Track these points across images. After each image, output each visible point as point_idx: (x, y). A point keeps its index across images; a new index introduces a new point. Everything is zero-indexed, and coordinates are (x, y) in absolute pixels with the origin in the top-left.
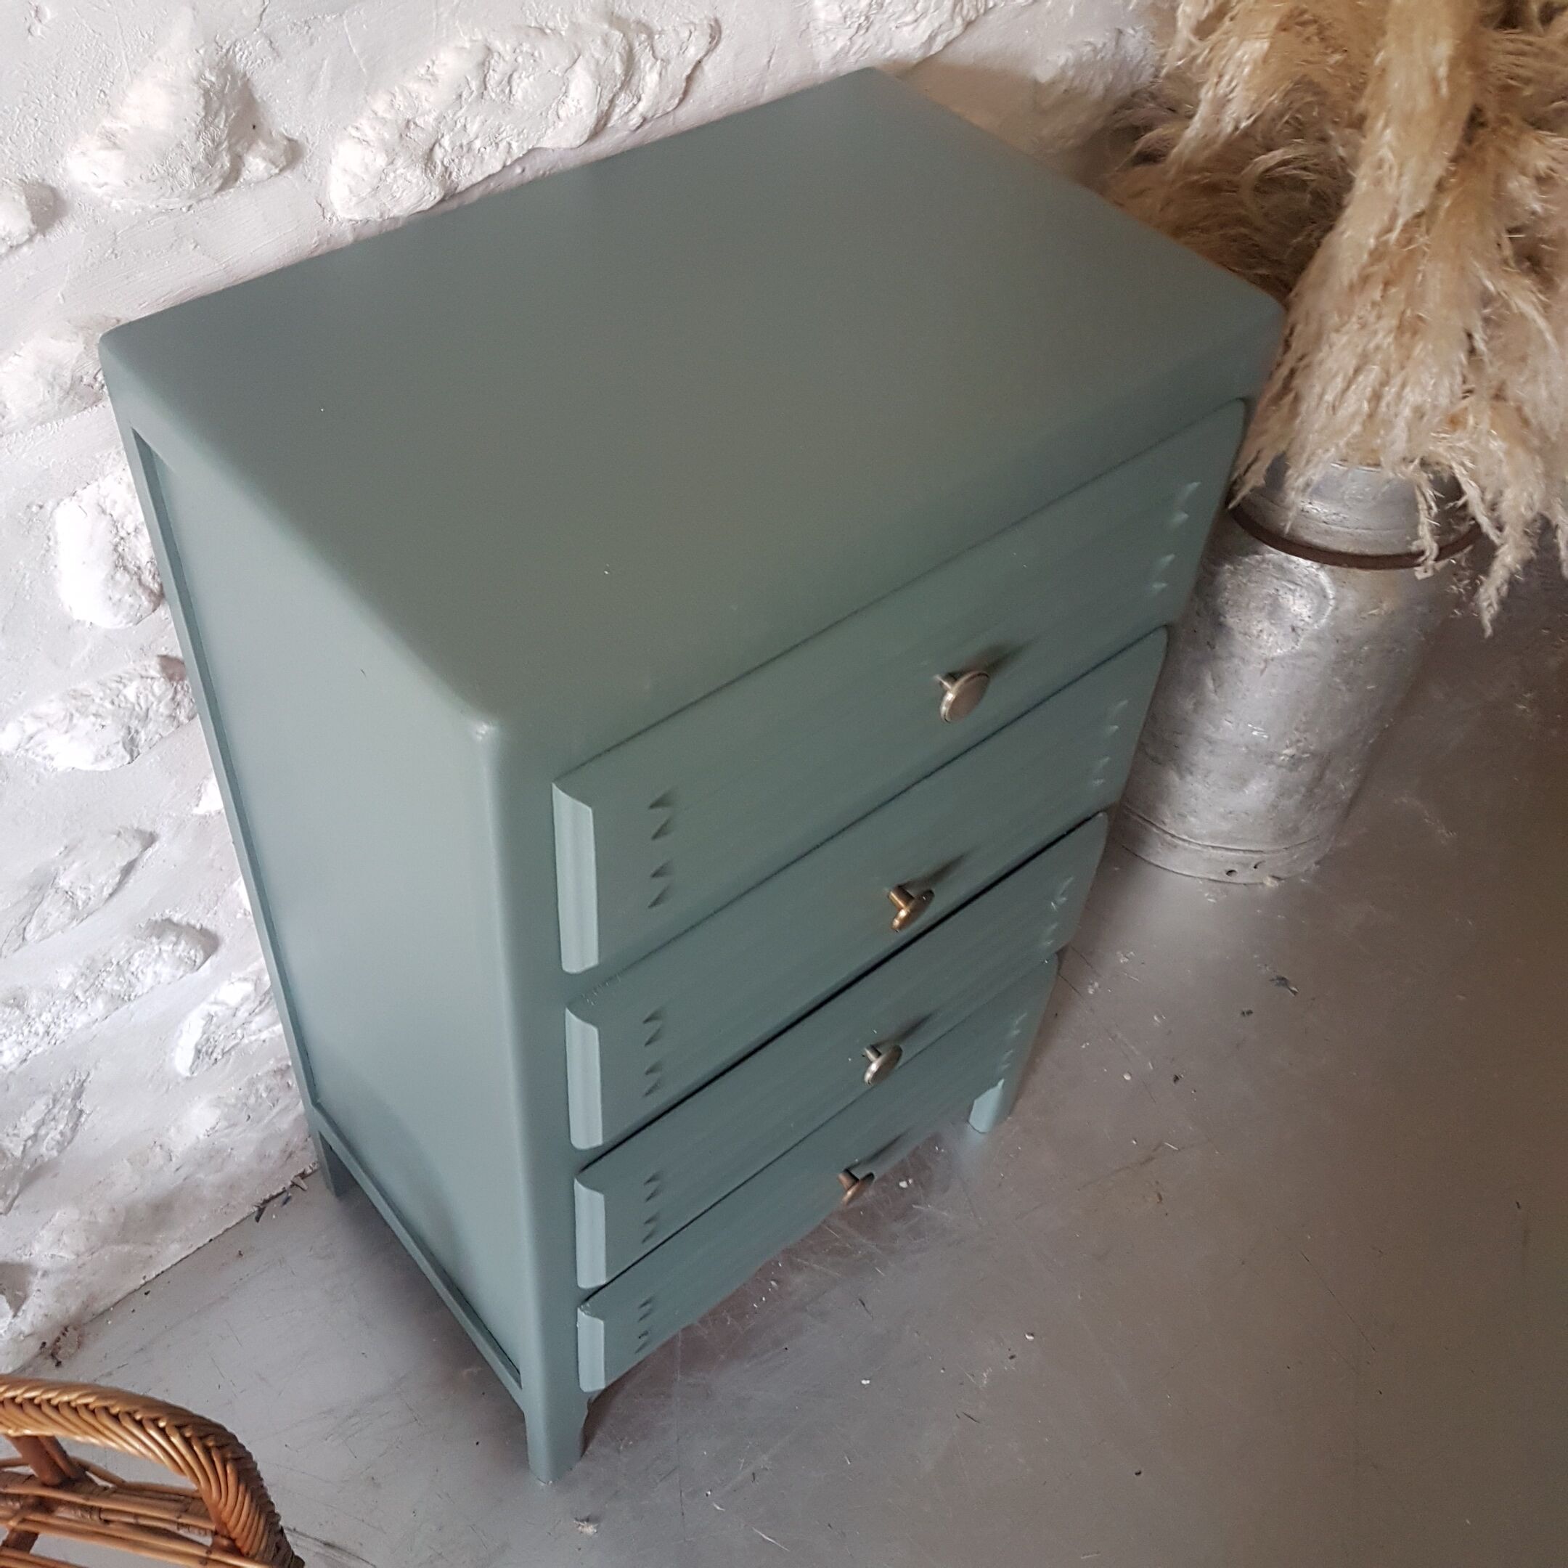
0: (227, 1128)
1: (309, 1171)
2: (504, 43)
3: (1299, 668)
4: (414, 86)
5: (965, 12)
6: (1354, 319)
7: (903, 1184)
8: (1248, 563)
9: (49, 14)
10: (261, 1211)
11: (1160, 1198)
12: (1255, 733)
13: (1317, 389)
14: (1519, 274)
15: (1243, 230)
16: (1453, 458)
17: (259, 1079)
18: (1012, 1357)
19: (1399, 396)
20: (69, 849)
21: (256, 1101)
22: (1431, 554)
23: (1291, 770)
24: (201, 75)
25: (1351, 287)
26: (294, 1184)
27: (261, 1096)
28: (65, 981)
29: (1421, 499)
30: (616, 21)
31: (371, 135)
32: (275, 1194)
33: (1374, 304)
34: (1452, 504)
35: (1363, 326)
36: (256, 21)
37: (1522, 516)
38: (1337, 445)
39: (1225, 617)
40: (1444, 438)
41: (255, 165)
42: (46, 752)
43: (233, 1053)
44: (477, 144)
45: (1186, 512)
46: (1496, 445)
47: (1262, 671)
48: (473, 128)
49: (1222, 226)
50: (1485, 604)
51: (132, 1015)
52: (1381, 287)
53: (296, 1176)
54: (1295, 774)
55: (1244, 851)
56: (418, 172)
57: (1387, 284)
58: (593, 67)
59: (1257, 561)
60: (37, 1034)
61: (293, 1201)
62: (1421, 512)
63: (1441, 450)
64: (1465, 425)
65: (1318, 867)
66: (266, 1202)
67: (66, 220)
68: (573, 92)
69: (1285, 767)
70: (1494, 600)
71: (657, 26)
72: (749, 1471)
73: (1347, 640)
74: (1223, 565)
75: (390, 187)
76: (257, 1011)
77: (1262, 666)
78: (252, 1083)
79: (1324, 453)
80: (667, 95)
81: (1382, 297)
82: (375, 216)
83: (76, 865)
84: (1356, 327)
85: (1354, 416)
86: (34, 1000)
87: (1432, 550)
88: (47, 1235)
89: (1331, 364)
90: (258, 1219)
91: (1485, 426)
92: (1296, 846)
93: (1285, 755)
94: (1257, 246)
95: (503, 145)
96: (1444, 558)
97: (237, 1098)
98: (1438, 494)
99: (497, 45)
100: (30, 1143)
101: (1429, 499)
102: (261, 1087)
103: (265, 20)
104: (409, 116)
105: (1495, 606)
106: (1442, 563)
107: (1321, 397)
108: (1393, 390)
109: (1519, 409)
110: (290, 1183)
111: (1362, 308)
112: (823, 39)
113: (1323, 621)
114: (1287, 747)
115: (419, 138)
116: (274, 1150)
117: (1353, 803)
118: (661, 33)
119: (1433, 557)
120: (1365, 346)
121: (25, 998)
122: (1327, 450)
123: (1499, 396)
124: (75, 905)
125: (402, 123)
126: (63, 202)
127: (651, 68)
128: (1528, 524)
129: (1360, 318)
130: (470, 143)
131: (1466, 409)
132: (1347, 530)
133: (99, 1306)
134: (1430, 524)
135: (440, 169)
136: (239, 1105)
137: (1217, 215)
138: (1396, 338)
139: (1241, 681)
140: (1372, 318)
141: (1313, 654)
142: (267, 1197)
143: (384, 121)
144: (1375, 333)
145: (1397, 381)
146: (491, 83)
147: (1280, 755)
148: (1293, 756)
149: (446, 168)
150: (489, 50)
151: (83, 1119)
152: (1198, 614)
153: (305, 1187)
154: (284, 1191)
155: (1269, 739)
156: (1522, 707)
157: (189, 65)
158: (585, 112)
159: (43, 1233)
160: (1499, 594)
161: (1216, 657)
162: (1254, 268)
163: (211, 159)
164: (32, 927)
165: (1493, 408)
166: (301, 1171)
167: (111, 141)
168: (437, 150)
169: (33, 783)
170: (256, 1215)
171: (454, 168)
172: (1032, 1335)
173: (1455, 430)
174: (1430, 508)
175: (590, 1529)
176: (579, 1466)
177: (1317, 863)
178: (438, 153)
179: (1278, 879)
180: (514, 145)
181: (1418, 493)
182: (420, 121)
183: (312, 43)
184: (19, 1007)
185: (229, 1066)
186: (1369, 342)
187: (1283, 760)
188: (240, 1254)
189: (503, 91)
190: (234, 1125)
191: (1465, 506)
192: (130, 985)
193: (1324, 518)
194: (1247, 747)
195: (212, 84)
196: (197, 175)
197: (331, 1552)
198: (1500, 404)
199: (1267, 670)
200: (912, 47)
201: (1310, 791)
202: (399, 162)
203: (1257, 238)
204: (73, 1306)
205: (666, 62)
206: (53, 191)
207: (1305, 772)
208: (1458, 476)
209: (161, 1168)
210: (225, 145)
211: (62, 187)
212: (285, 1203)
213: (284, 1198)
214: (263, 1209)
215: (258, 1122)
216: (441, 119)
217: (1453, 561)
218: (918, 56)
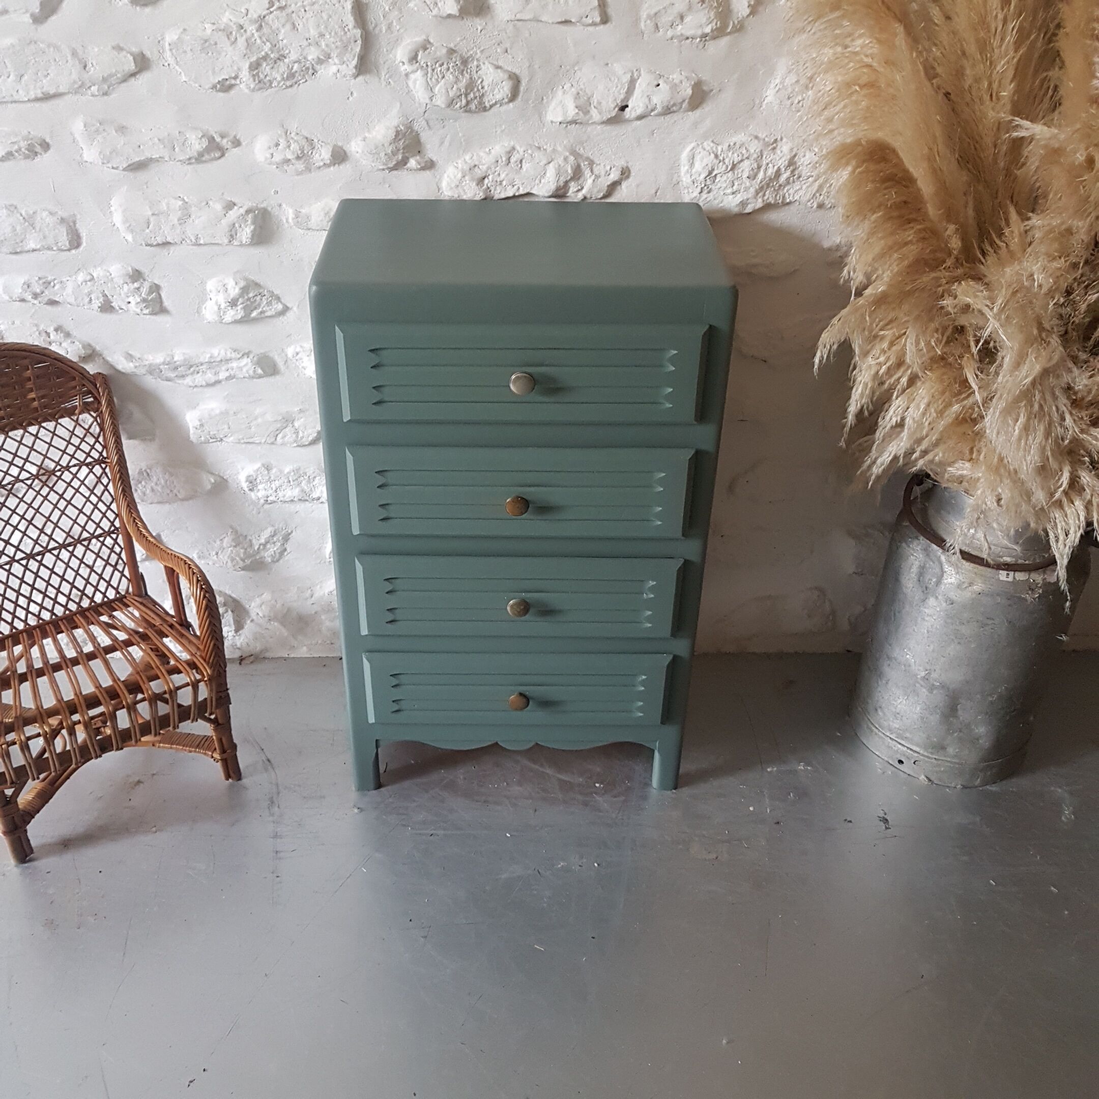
2: (521, 147)
4: (482, 154)
5: (766, 198)
7: (597, 785)
9: (355, 94)
18: (581, 866)
20: (301, 411)
24: (399, 126)
28: (287, 470)
30: (574, 153)
31: (460, 166)
36: (422, 114)
41: (412, 163)
42: (303, 365)
44: (504, 183)
48: (503, 176)
51: (313, 511)
55: (908, 748)
56: (474, 184)
58: (557, 166)
60: (272, 489)
65: (963, 789)
67: (347, 162)
68: (548, 175)
71: (596, 161)
72: (432, 832)
75: (462, 187)
80: (595, 190)
82: (456, 196)
83: (302, 420)
86: (274, 471)
88: (258, 601)
92: (943, 760)
95: (516, 187)
99: (518, 148)
100: (261, 547)
103: (426, 114)
104: (477, 163)
112: (686, 191)
114: (923, 672)
115: (479, 173)
118: (597, 165)
121: (272, 469)
124: (297, 437)
125: (473, 164)
126: (347, 157)
127: (590, 176)
130: (501, 182)
133: (267, 655)
135: (485, 186)
141: (934, 607)
143: (466, 162)
146: (513, 160)
148: (927, 680)
149: (489, 188)
150: (514, 148)
151: (286, 554)
157: (395, 122)
158: (551, 183)
159: (257, 599)
163: (394, 153)
164: (280, 436)
167: (364, 139)
168: (486, 179)
169: (296, 375)
171: (492, 189)
172: (598, 864)
177: (963, 786)
178: (486, 181)
179: (930, 780)
180: (521, 188)
182: (480, 167)
183: (444, 127)
184: (268, 470)
188: (325, 666)
189: (517, 165)
192: (311, 490)
195: (401, 130)
196: (386, 157)
197: (268, 763)
200: (732, 205)
201: (946, 717)
202: (467, 178)
204: (258, 647)
205: (597, 177)
206: (345, 153)
207: (938, 697)
209: (307, 599)
210: (402, 151)
211: (348, 152)
216: (489, 168)
218: (736, 210)
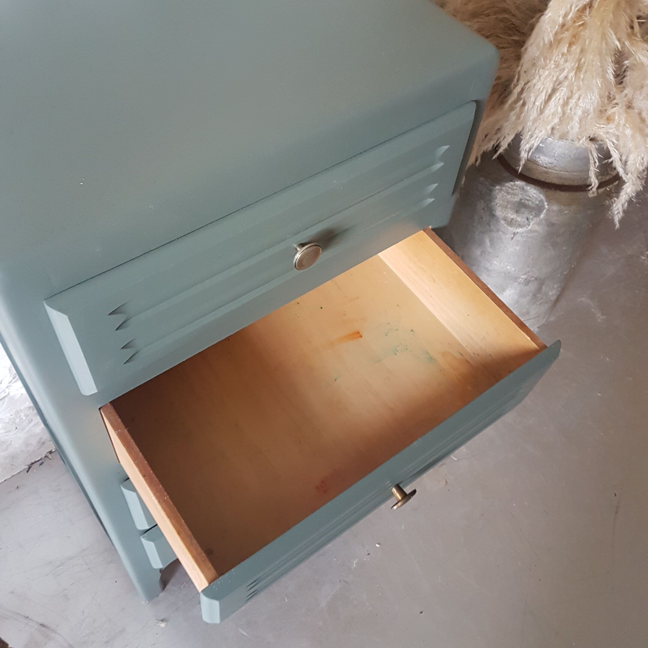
0: (5, 433)
1: (54, 450)
3: (530, 237)
6: (552, 62)
8: (507, 186)
10: (30, 468)
11: (447, 482)
12: (508, 267)
13: (533, 99)
14: (641, 41)
15: (507, 16)
16: (607, 138)
17: (21, 411)
18: (369, 554)
19: (577, 104)
21: (20, 420)
22: (595, 185)
23: (526, 285)
25: (551, 45)
26: (46, 456)
27: (22, 419)
29: (591, 157)
32: (37, 460)
33: (563, 54)
34: (606, 161)
35: (557, 66)
37: (637, 169)
38: (546, 129)
39: (496, 212)
40: (603, 127)
43: (6, 399)
45: (443, 162)
46: (628, 132)
47: (512, 238)
49: (495, 13)
50: (616, 212)
52: (567, 45)
53: (47, 453)
54: (527, 287)
57: (571, 44)
59: (512, 185)
61: (44, 464)
62: (591, 165)
63: (601, 133)
64: (614, 120)
65: (538, 329)
66: (33, 463)
69: (522, 283)
70: (621, 210)
73: (553, 225)
74: (495, 187)
76: (12, 382)
77: (512, 236)
78: (17, 412)
79: (539, 133)
81: (568, 51)
84: (553, 66)
85: (554, 114)
87: (595, 184)
89: (539, 86)
90: (28, 471)
91: (622, 122)
92: (528, 320)
93: (522, 278)
94: (514, 24)
96: (602, 187)
97: (10, 419)
98: (600, 155)
101: (595, 158)
102: (22, 415)
105: (621, 213)
106: (601, 190)
107: (534, 103)
108: (574, 101)
109: (640, 114)
110: (44, 456)
111: (556, 56)
113: (542, 216)
114: (523, 275)
116: (34, 442)
117: (557, 300)
119: (596, 186)
120: (558, 77)
122: (541, 131)
123: (629, 107)
128: (640, 173)
129: (555, 62)
131: (615, 112)
132: (556, 172)
134: (595, 171)
136: (11, 423)
137: (493, 7)
138: (576, 74)
139: (502, 243)
140: (562, 62)
141: (536, 231)
142: (33, 461)
144: (564, 70)
145: (576, 96)
147: (520, 278)
148: (526, 279)
152: (483, 209)
153: (51, 458)
154: (41, 459)
155: (515, 271)
156: (643, 258)
160: (623, 207)
161: (491, 231)
162: (512, 36)
165: (626, 112)
166: (50, 450)
170: (27, 469)
172: (379, 544)
173: (609, 123)
174: (595, 162)
175: (163, 625)
176: (162, 594)
177: (538, 328)
181: (590, 155)
185: (4, 405)
186: (560, 74)
187: (521, 281)
188: (18, 488)
190: (10, 431)
191: (612, 162)
193: (545, 165)
194: (505, 274)
197: (43, 628)
198: (629, 111)
199: (515, 238)
201: (535, 296)
203: (514, 20)
207: (533, 287)
208: (609, 147)
212: (41, 464)
213: (41, 462)
214: (31, 467)
215: (23, 430)
217: (608, 189)
